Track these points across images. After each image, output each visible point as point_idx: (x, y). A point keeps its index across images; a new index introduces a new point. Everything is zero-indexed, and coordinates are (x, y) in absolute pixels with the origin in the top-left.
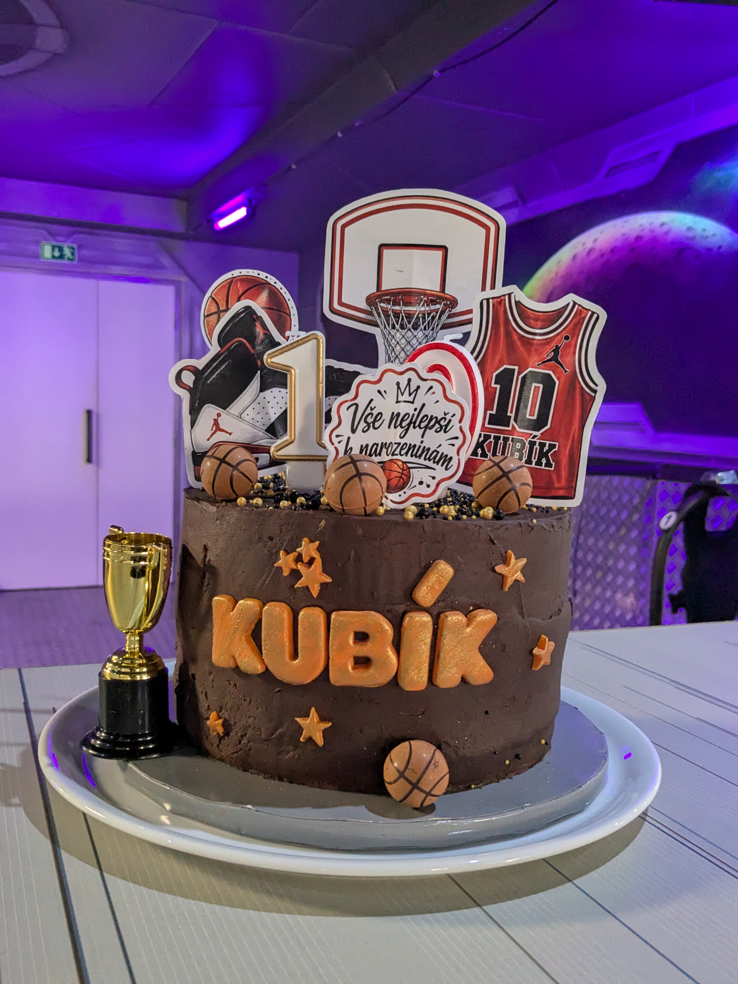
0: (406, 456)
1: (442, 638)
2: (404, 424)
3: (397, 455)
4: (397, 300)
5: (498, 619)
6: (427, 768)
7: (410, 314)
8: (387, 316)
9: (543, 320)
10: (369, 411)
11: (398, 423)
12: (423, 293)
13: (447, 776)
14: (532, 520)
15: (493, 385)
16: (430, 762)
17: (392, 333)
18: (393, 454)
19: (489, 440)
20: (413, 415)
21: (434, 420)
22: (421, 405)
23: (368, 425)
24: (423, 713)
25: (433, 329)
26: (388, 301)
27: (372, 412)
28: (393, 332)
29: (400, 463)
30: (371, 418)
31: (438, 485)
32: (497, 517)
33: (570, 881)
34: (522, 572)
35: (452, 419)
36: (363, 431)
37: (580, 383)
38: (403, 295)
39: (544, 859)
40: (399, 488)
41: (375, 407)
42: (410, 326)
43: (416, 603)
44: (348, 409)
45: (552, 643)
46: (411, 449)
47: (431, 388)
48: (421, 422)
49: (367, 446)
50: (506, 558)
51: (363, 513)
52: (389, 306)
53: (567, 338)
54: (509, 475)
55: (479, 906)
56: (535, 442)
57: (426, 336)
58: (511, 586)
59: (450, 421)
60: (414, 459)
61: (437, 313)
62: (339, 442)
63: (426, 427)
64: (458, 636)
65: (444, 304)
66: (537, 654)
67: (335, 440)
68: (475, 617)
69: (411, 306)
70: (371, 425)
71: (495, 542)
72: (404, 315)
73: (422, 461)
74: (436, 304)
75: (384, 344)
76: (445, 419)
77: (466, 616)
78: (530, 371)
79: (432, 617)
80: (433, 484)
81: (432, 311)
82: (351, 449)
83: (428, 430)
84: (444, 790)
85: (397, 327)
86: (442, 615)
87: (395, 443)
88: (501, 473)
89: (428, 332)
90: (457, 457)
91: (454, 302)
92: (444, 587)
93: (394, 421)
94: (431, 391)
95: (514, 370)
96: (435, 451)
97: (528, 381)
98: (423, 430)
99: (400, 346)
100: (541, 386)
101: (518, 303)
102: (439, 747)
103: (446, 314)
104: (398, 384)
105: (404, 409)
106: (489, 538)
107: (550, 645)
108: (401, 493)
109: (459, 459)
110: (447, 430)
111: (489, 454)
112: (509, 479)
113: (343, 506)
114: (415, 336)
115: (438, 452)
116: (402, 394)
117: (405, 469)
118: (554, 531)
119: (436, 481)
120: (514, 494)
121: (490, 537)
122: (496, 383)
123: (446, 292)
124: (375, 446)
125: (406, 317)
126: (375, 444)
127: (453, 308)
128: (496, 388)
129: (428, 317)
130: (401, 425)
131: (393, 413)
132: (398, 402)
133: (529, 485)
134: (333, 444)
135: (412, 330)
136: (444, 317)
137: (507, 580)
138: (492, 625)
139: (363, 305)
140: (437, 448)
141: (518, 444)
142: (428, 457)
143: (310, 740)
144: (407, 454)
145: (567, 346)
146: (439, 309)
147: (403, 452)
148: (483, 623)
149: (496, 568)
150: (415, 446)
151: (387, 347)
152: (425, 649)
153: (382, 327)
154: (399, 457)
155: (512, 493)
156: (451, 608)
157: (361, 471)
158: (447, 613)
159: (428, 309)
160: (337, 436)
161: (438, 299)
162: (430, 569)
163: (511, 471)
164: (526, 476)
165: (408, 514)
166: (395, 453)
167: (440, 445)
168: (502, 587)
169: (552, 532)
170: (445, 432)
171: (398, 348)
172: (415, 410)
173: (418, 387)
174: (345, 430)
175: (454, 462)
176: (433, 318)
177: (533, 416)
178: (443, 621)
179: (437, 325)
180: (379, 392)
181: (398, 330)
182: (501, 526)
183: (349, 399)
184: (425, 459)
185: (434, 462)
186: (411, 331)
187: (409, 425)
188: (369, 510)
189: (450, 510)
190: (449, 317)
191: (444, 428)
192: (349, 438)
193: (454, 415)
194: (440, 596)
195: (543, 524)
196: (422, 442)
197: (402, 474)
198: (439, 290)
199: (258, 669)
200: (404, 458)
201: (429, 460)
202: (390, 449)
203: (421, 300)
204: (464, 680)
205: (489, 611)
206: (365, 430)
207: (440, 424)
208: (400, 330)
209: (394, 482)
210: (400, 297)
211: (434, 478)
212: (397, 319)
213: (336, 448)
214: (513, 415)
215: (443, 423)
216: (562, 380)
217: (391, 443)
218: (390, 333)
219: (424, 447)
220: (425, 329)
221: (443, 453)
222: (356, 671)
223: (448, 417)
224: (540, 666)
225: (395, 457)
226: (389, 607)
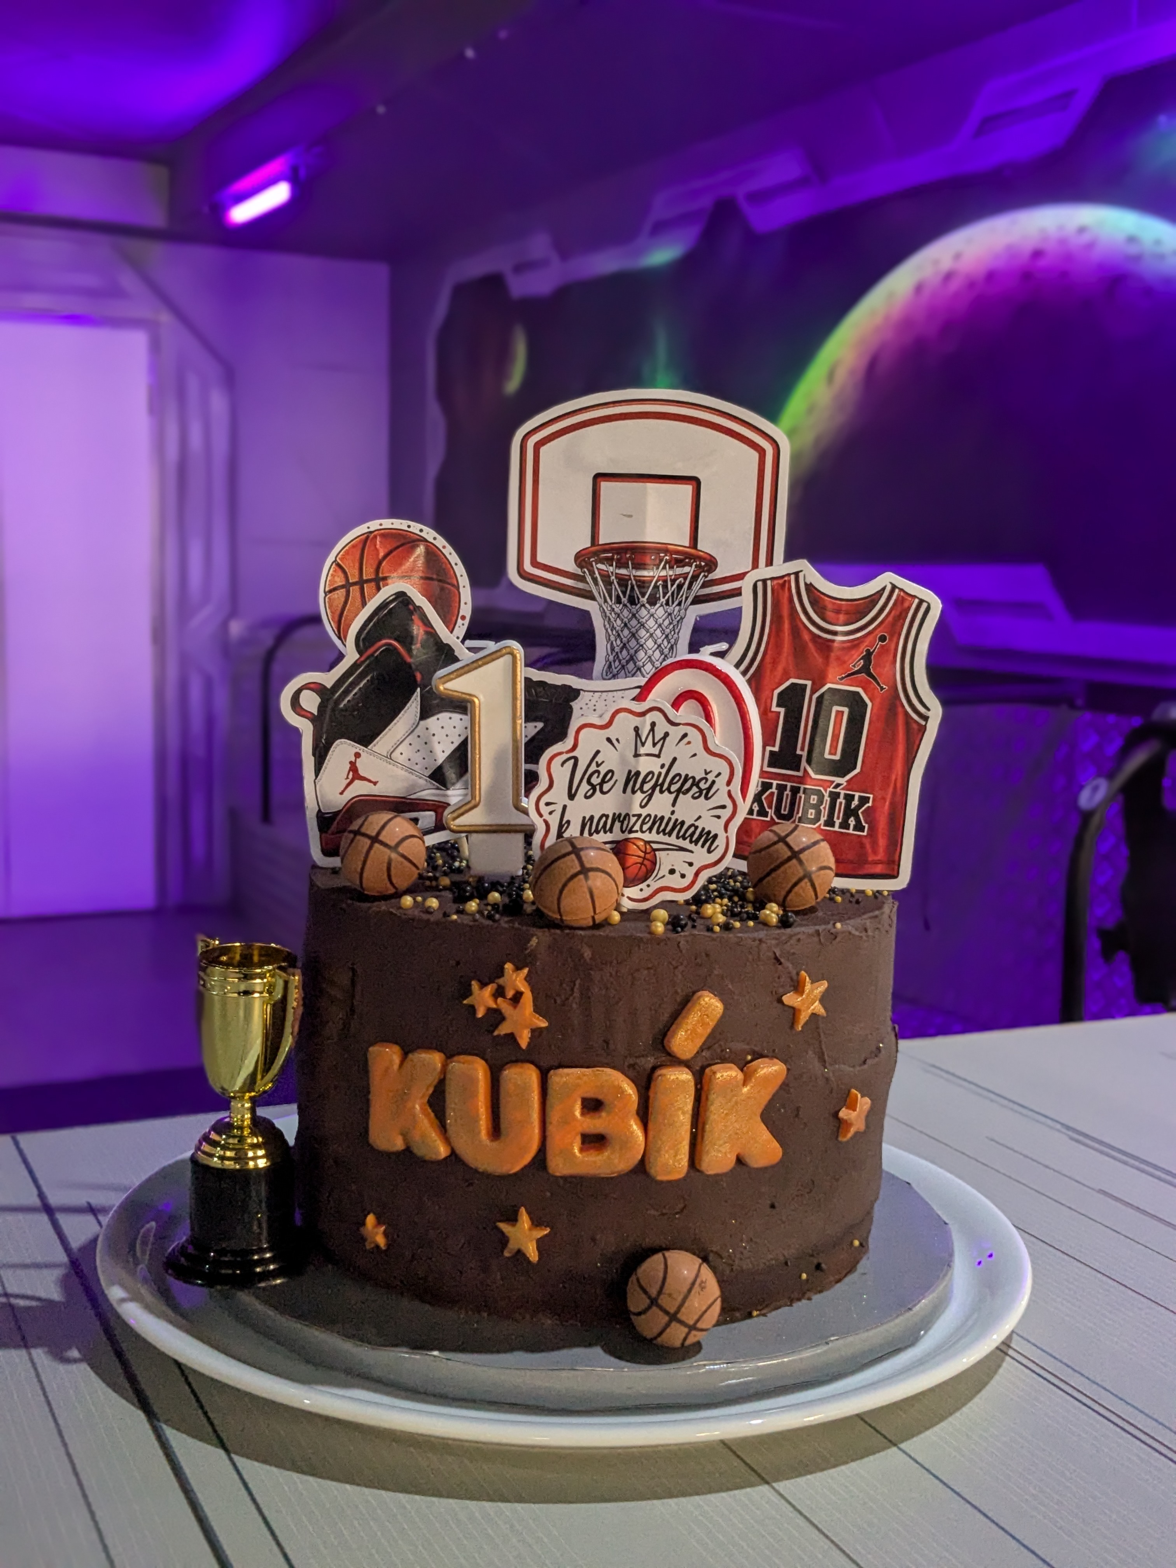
0: (650, 832)
1: (709, 1103)
2: (647, 787)
3: (637, 831)
4: (623, 561)
5: (788, 1070)
6: (690, 1290)
7: (644, 582)
8: (608, 583)
9: (847, 613)
10: (593, 767)
11: (638, 786)
12: (664, 549)
13: (719, 1302)
14: (834, 924)
15: (775, 708)
16: (693, 1284)
17: (616, 610)
18: (631, 832)
19: (770, 791)
20: (660, 774)
21: (690, 782)
22: (670, 760)
23: (594, 787)
24: (682, 1210)
25: (679, 604)
26: (609, 561)
27: (599, 769)
28: (618, 608)
29: (641, 843)
30: (598, 777)
31: (697, 874)
32: (784, 923)
33: (895, 1445)
34: (822, 1001)
35: (716, 779)
36: (586, 797)
37: (903, 706)
38: (633, 553)
39: (858, 1415)
40: (639, 880)
41: (603, 762)
42: (644, 600)
43: (669, 1054)
44: (563, 764)
45: (867, 1100)
46: (657, 822)
47: (685, 735)
48: (671, 783)
49: (592, 818)
50: (798, 982)
51: (591, 924)
52: (611, 569)
53: (883, 639)
54: (801, 856)
55: (767, 1483)
56: (839, 794)
57: (670, 614)
58: (806, 1024)
59: (713, 782)
60: (661, 838)
61: (685, 579)
62: (551, 813)
63: (679, 791)
64: (730, 1101)
65: (696, 566)
66: (845, 1118)
67: (544, 810)
68: (755, 1070)
69: (645, 569)
70: (598, 787)
71: (782, 960)
72: (634, 582)
73: (673, 840)
74: (683, 566)
75: (605, 626)
76: (707, 780)
77: (742, 1070)
78: (830, 689)
79: (694, 1074)
80: (690, 873)
81: (678, 577)
82: (568, 822)
83: (681, 795)
84: (714, 1322)
85: (625, 600)
86: (707, 1070)
87: (634, 816)
88: (789, 854)
89: (672, 608)
90: (725, 835)
91: (711, 564)
92: (709, 1030)
93: (631, 783)
94: (686, 740)
95: (806, 685)
96: (693, 825)
97: (826, 703)
98: (674, 795)
99: (628, 629)
100: (846, 710)
101: (810, 587)
102: (705, 1259)
103: (700, 581)
104: (636, 729)
105: (646, 765)
106: (773, 956)
107: (864, 1103)
108: (643, 886)
109: (727, 838)
110: (710, 795)
111: (770, 811)
112: (800, 862)
113: (561, 915)
114: (652, 615)
115: (696, 828)
116: (643, 744)
117: (648, 851)
118: (868, 936)
119: (694, 869)
120: (809, 884)
121: (775, 953)
122: (778, 705)
123: (699, 547)
124: (604, 819)
125: (638, 586)
126: (603, 815)
127: (710, 571)
128: (779, 713)
129: (672, 585)
130: (641, 788)
131: (630, 772)
132: (637, 755)
133: (830, 869)
134: (541, 815)
135: (647, 605)
136: (696, 586)
137: (800, 1014)
138: (780, 1082)
139: (572, 567)
140: (696, 820)
141: (812, 797)
142: (681, 834)
143: (520, 1253)
144: (650, 829)
145: (884, 650)
146: (688, 573)
147: (645, 827)
148: (766, 1079)
149: (784, 998)
150: (662, 818)
151: (609, 630)
152: (684, 1120)
153: (601, 601)
154: (639, 835)
155: (805, 883)
156: (720, 1059)
157: (588, 865)
158: (714, 1068)
159: (671, 573)
160: (548, 804)
161: (686, 558)
162: (690, 1005)
163: (803, 850)
164: (825, 854)
165: (657, 926)
166: (634, 829)
167: (700, 817)
168: (792, 1025)
169: (864, 938)
170: (707, 798)
171: (626, 632)
172: (663, 766)
173: (667, 735)
174: (559, 794)
175: (720, 842)
176: (680, 587)
177: (835, 754)
178: (710, 1080)
179: (687, 598)
180: (609, 740)
181: (625, 605)
182: (791, 937)
183: (564, 750)
184: (678, 837)
185: (691, 842)
186: (646, 608)
187: (653, 788)
188: (599, 918)
189: (715, 911)
190: (704, 585)
191: (704, 792)
192: (565, 807)
193: (719, 774)
194: (704, 1044)
195: (850, 928)
196: (673, 813)
197: (644, 858)
198: (687, 544)
199: (438, 1153)
200: (647, 837)
201: (684, 839)
202: (626, 822)
203: (661, 561)
204: (740, 1161)
205: (776, 1060)
206: (588, 794)
207: (698, 787)
208: (628, 605)
209: (633, 871)
210: (628, 556)
211: (691, 864)
212: (624, 589)
213: (546, 822)
214: (805, 754)
215: (703, 785)
216: (878, 700)
217: (627, 815)
218: (613, 610)
219: (677, 820)
220: (667, 604)
221: (703, 829)
222: (584, 1154)
223: (711, 777)
224: (850, 1135)
225: (633, 835)
226: (631, 1061)
